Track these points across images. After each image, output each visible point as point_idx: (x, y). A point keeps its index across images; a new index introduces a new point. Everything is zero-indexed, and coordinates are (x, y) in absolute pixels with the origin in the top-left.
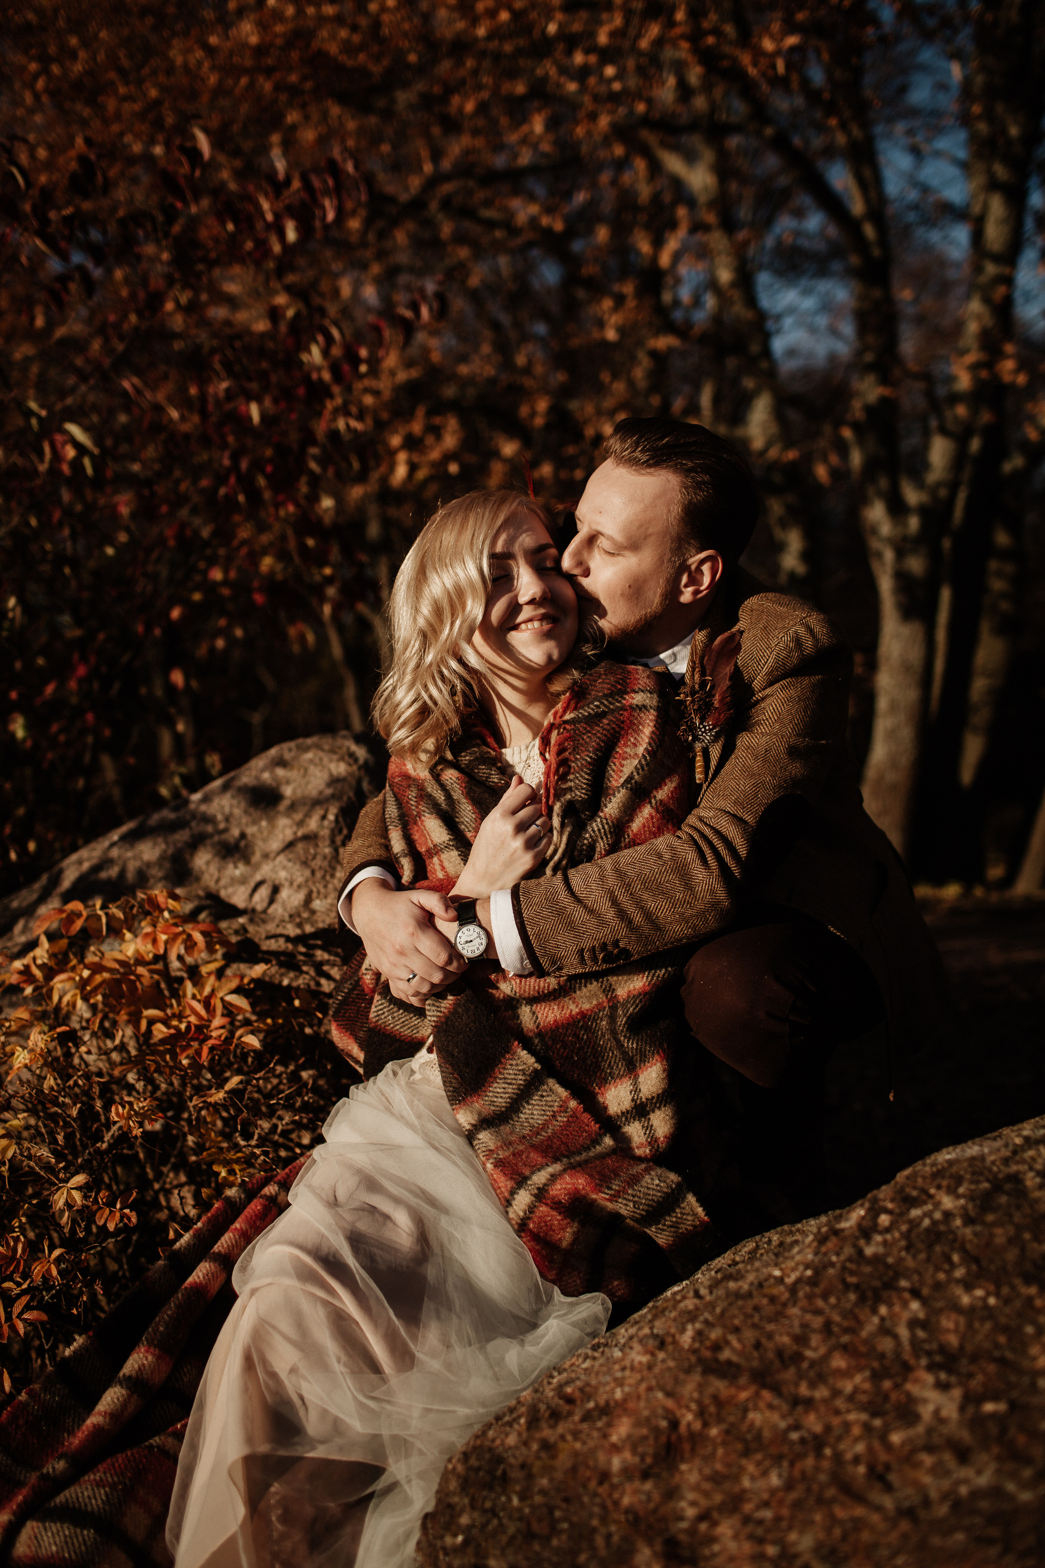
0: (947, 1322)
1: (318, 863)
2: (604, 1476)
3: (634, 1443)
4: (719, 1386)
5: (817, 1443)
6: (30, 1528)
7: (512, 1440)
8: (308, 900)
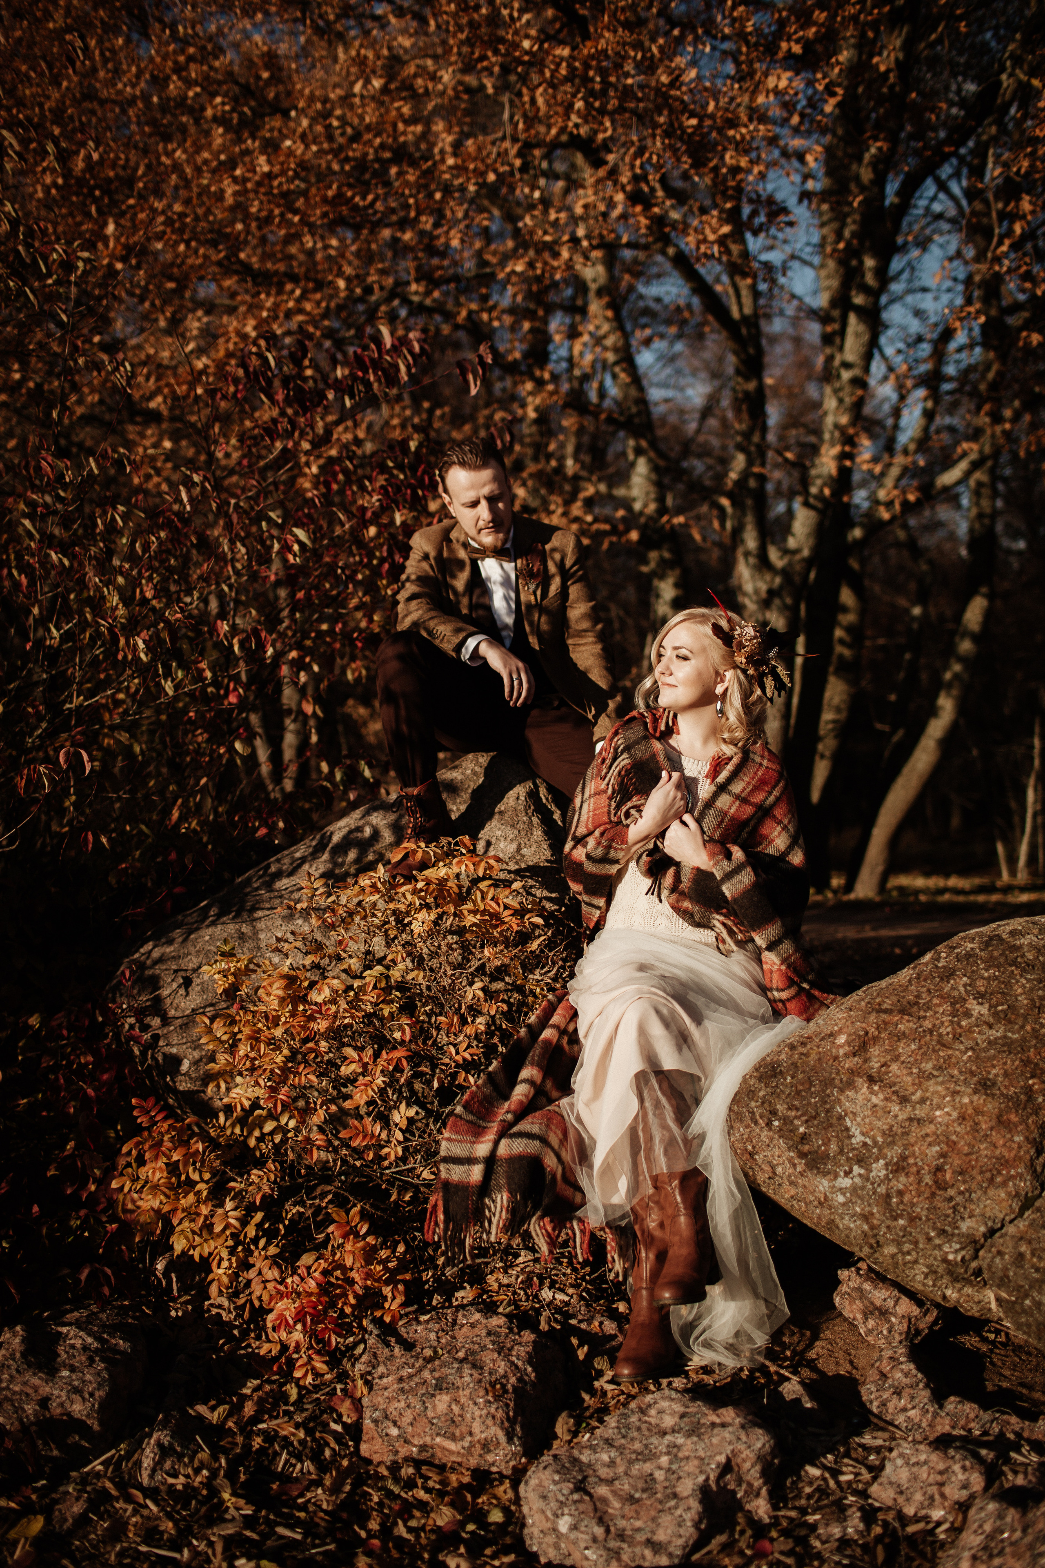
0: (979, 983)
1: (521, 826)
2: (836, 1058)
3: (848, 1043)
4: (884, 1016)
5: (931, 1032)
6: (504, 1142)
7: (783, 1056)
8: (519, 849)
